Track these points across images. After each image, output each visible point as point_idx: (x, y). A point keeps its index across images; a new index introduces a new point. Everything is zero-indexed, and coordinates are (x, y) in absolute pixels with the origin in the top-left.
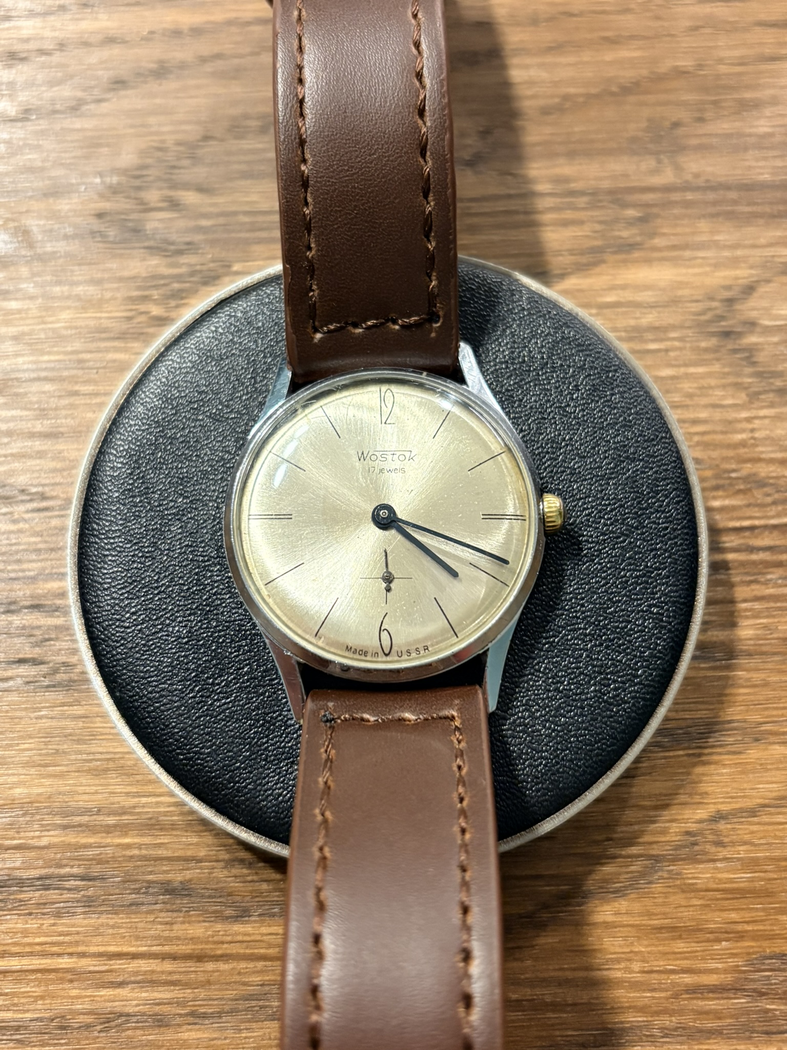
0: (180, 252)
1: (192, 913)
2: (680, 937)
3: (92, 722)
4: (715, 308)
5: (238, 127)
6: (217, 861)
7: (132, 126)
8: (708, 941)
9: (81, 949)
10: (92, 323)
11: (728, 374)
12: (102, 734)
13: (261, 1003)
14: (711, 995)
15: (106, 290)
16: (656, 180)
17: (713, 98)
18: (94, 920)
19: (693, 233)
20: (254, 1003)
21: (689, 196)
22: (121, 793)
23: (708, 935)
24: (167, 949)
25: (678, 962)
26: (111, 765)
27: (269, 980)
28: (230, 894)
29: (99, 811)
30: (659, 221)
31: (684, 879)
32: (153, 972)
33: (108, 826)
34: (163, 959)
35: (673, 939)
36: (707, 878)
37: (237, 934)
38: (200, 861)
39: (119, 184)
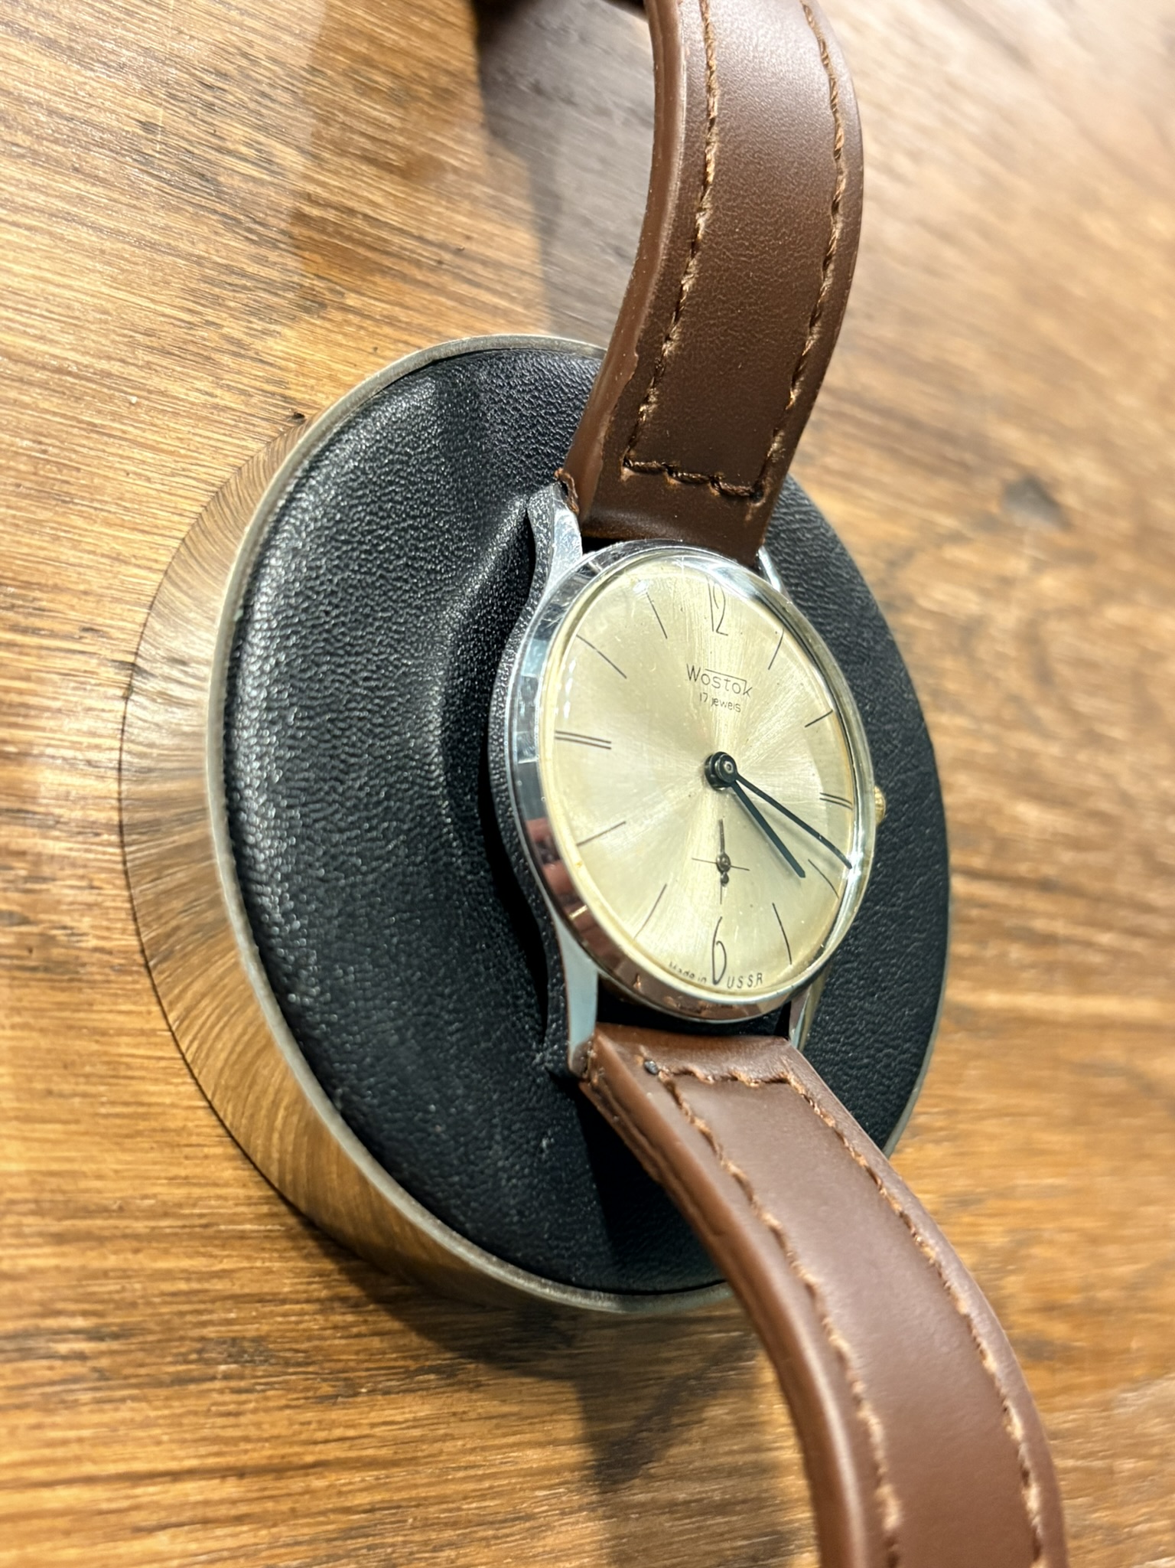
1: (270, 1393)
6: (308, 1301)
20: (358, 1542)
24: (230, 1459)
26: (141, 1126)
27: (383, 1501)
28: (327, 1359)
29: (121, 1209)
34: (224, 1478)
38: (284, 1302)
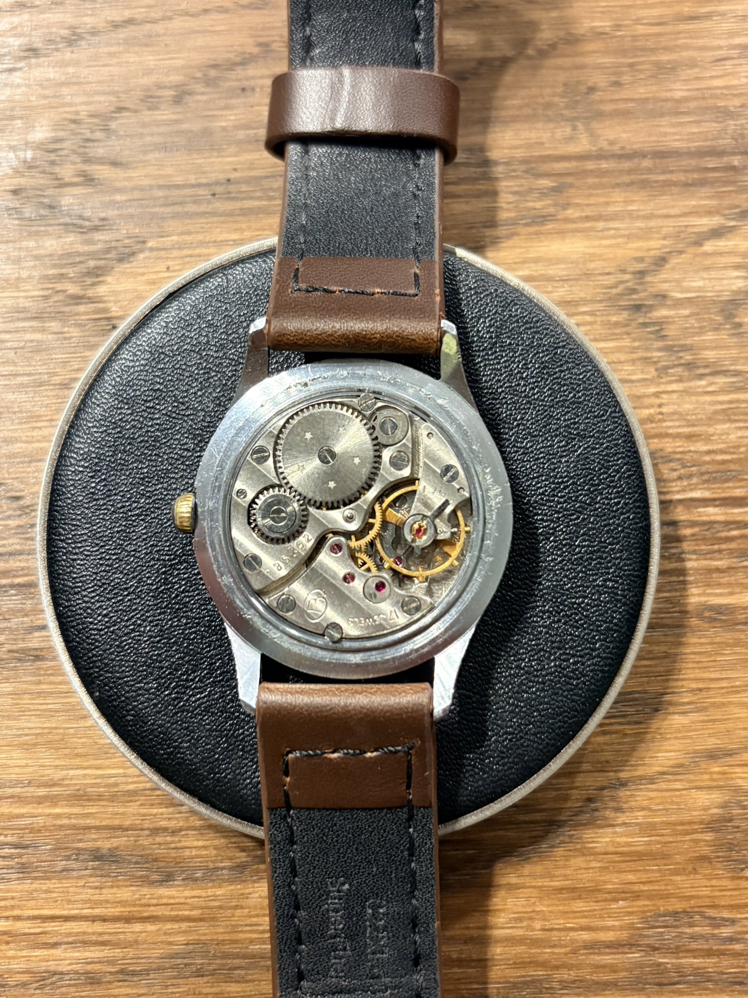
0: (96, 229)
1: (120, 878)
2: (580, 897)
3: (21, 699)
4: (627, 281)
5: (151, 97)
6: (142, 829)
7: (45, 97)
8: (606, 900)
9: (16, 912)
10: (10, 303)
11: (638, 348)
12: (30, 710)
13: (186, 961)
14: (607, 950)
15: (23, 268)
16: (572, 149)
17: (631, 61)
18: (27, 885)
19: (607, 204)
20: (179, 961)
21: (604, 165)
22: (50, 766)
23: (606, 895)
24: (97, 911)
25: (577, 920)
26: (40, 740)
27: (194, 940)
28: (155, 860)
29: (30, 783)
30: (573, 191)
31: (584, 843)
32: (84, 933)
33: (39, 797)
34: (94, 921)
35: (574, 899)
36: (606, 842)
37: (160, 897)
38: (127, 830)
39: (33, 159)
